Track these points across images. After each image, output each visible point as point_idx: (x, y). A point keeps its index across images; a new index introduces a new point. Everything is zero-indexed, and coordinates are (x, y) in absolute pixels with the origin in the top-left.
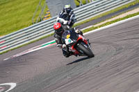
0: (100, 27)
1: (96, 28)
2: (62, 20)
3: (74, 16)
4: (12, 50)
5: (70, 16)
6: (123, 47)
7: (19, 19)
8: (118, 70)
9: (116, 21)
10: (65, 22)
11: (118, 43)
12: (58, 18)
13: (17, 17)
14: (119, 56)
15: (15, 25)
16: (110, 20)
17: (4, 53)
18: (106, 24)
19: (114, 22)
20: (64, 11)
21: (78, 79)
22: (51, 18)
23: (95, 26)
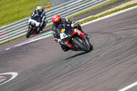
0: (100, 17)
1: (96, 18)
2: (34, 22)
3: (45, 18)
4: (13, 40)
5: (42, 18)
6: (123, 37)
7: (20, 9)
8: (118, 60)
9: (116, 11)
10: (37, 24)
11: (118, 33)
12: (30, 20)
13: (18, 7)
14: (119, 46)
15: (16, 15)
16: (109, 10)
17: (6, 42)
18: (106, 15)
19: (113, 12)
20: (36, 13)
21: (78, 69)
22: (52, 8)
23: (95, 16)
